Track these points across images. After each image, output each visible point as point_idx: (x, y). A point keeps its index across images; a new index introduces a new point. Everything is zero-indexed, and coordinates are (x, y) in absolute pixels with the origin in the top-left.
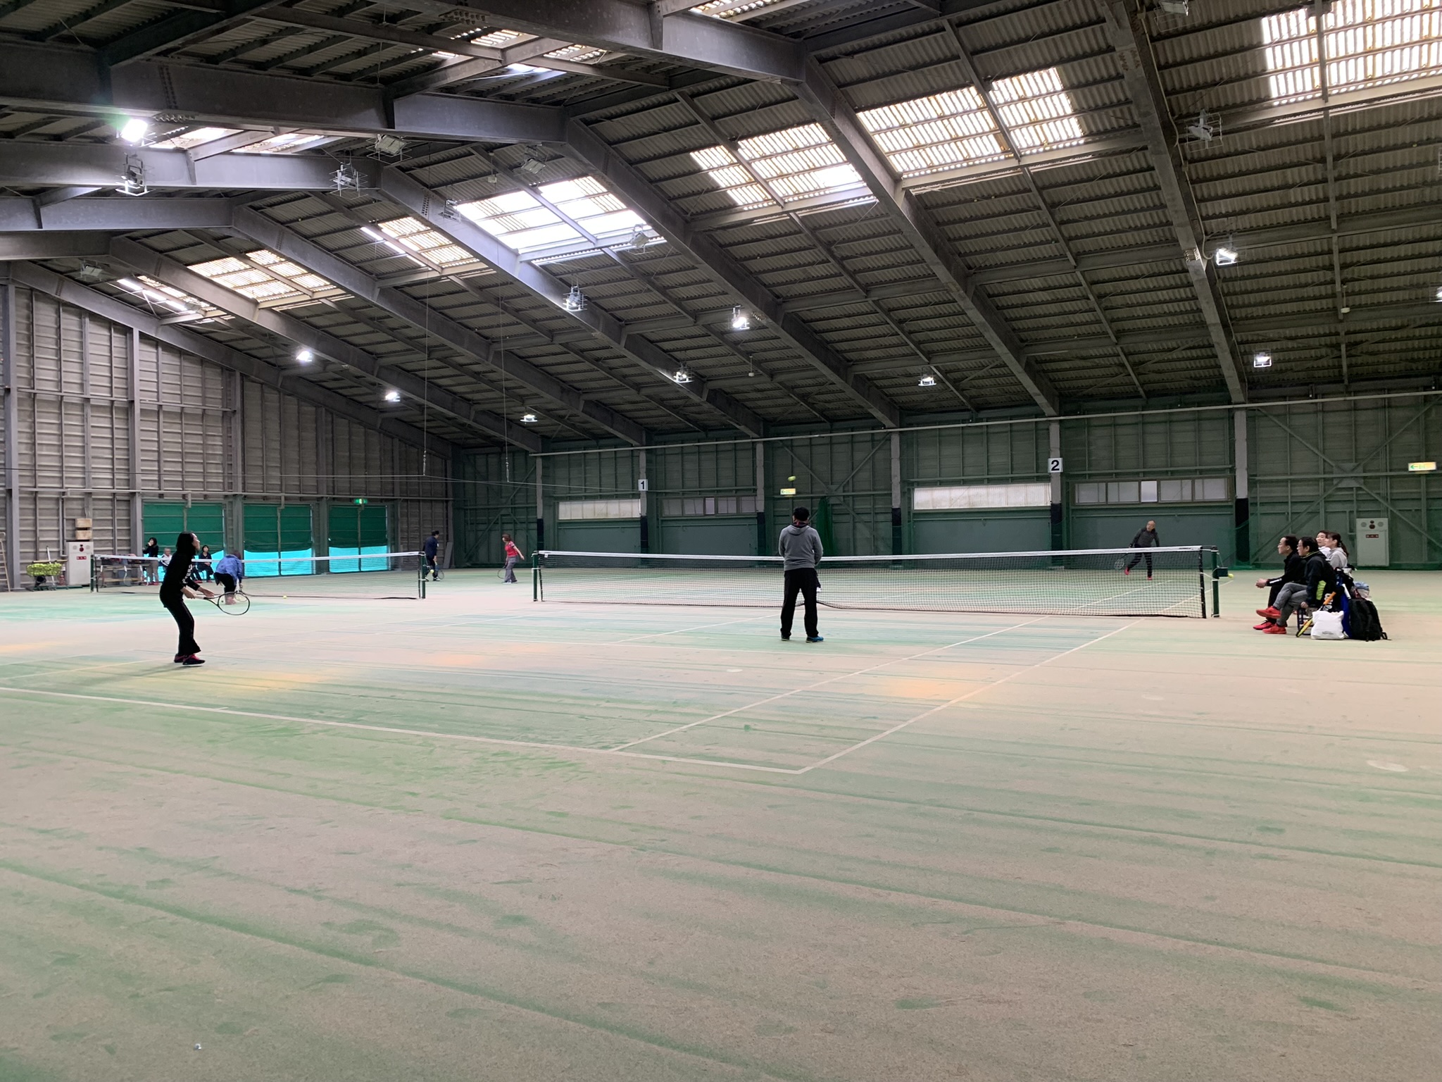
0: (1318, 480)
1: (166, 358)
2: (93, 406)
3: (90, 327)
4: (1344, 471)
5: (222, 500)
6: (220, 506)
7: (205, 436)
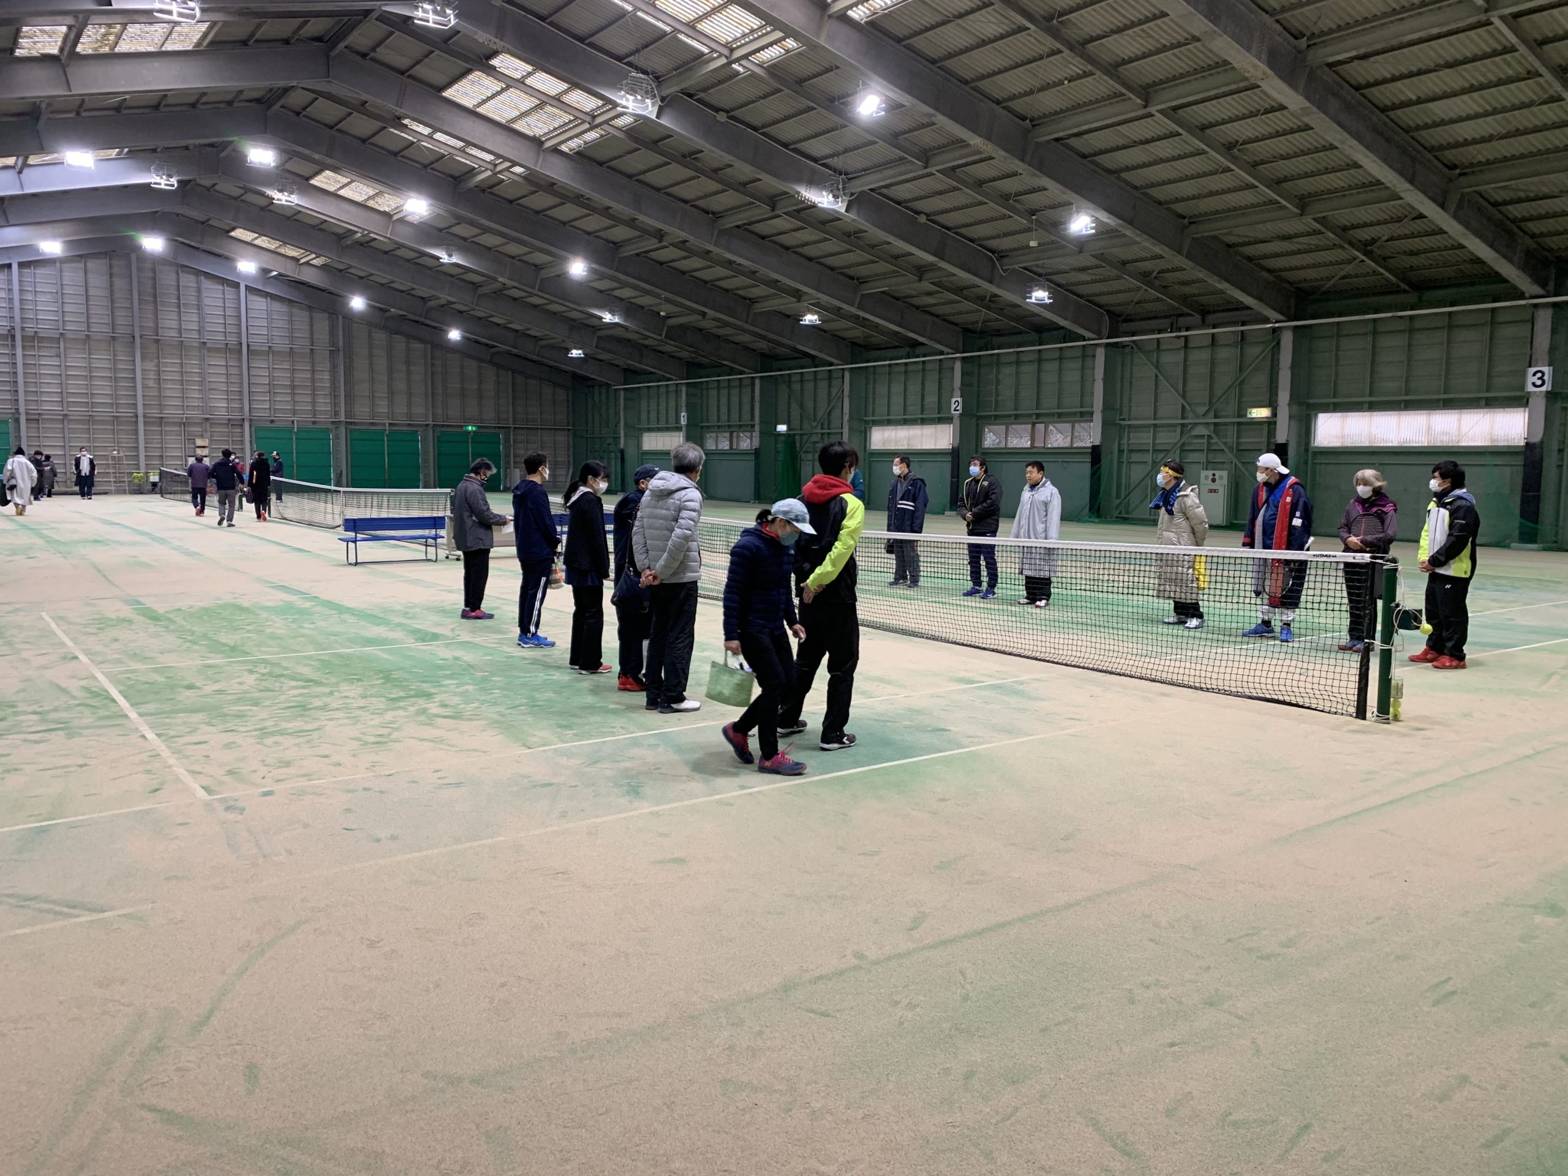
0: (1175, 425)
1: (277, 306)
2: (210, 350)
3: (207, 284)
4: (1198, 417)
5: (330, 426)
6: (328, 431)
7: (313, 371)
